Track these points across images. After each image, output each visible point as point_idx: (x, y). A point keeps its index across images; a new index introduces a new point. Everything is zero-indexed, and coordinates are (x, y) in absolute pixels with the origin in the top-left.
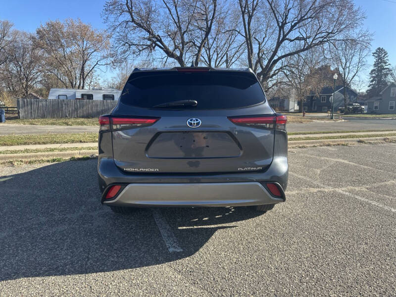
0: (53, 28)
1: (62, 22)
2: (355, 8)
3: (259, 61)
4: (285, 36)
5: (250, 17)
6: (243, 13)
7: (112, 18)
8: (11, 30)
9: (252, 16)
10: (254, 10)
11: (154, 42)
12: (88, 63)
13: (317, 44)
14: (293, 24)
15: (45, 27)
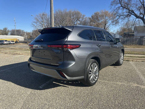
0: (96, 14)
1: (99, 12)
7: (113, 7)
8: (85, 17)
11: (131, 13)
12: (107, 24)
15: (94, 14)
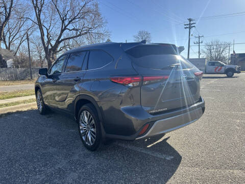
2: (102, 16)
3: (49, 42)
4: (65, 27)
5: (40, 11)
6: (35, 8)
9: (41, 10)
10: (42, 7)
13: (84, 34)
14: (70, 20)
